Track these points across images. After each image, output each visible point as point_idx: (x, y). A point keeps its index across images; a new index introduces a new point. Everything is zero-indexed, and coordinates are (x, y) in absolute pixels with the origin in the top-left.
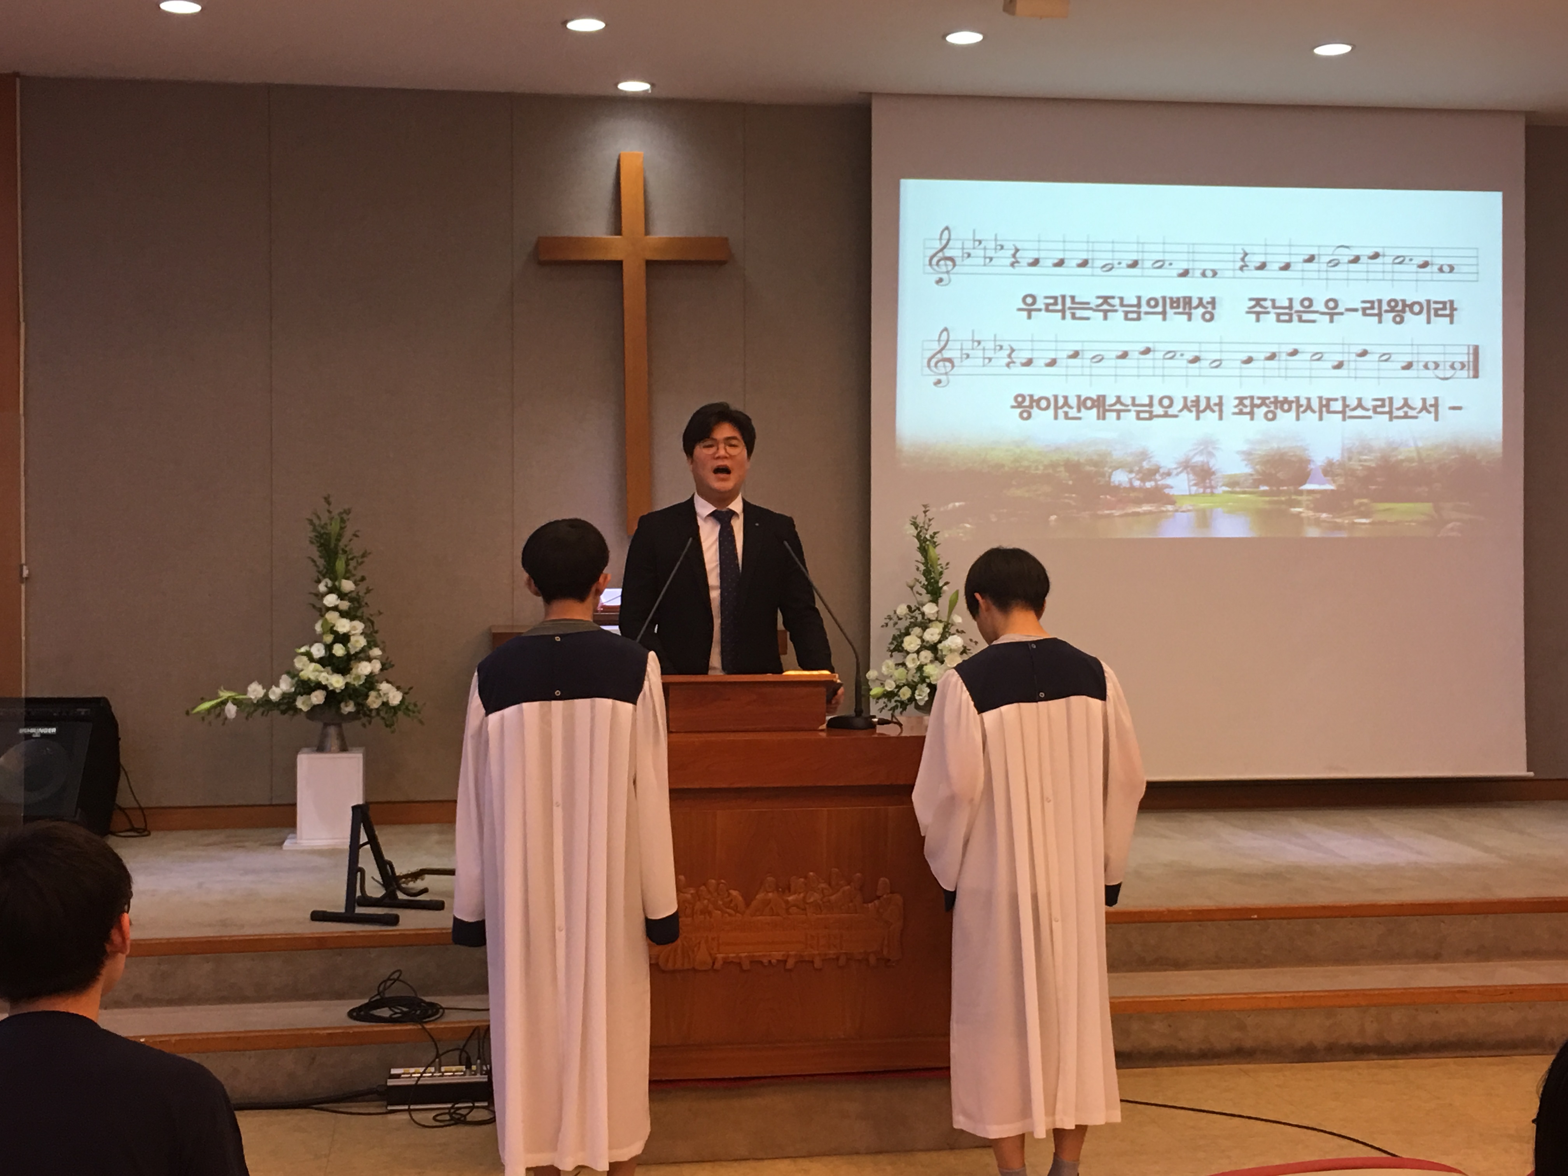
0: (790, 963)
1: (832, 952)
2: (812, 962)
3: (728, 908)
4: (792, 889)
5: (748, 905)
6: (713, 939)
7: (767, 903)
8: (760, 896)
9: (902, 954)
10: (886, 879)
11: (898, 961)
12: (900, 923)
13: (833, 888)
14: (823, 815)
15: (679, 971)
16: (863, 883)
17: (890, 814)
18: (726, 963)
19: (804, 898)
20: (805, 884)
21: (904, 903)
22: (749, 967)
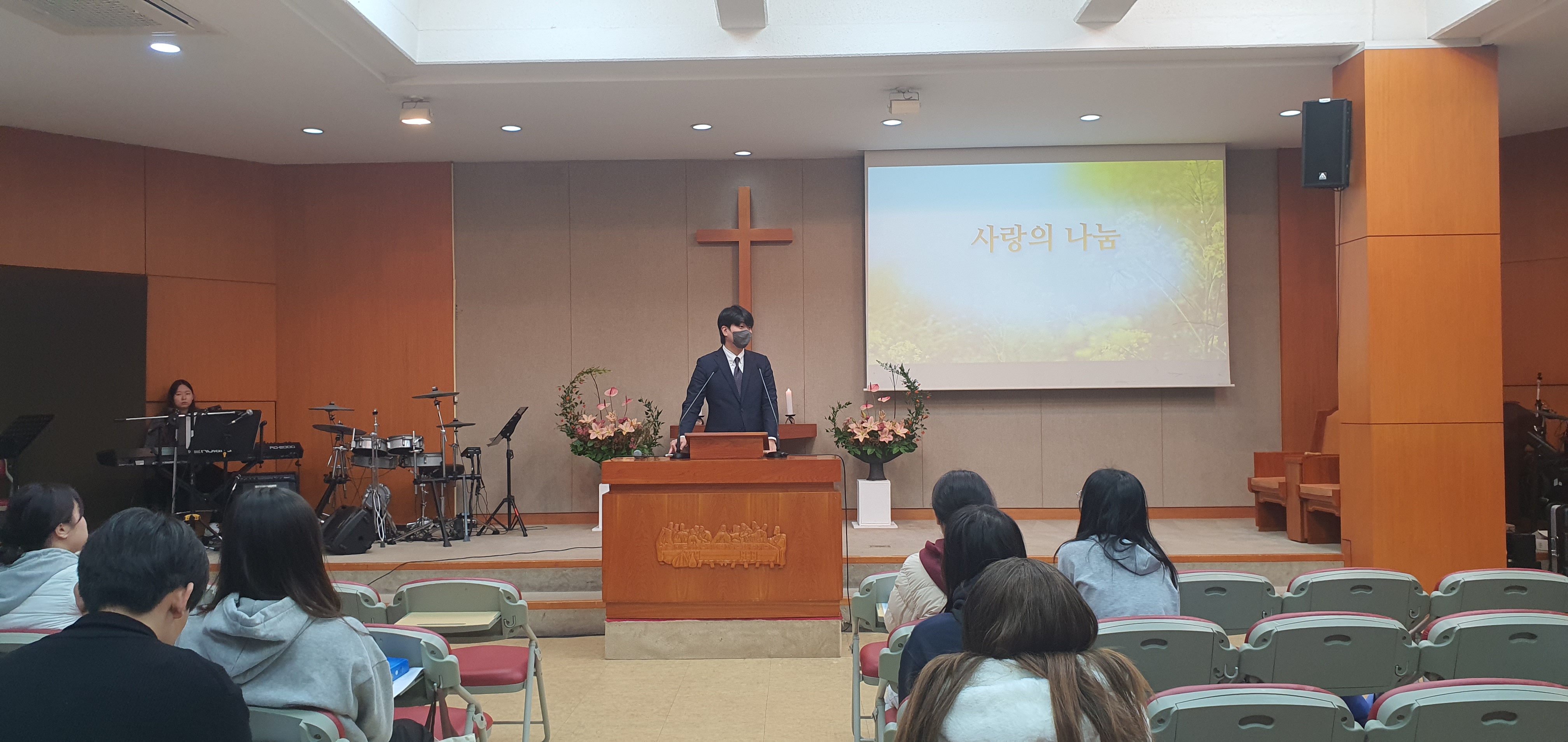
0: (733, 565)
1: (752, 561)
2: (743, 565)
3: (704, 538)
4: (734, 531)
5: (713, 537)
6: (697, 553)
7: (722, 537)
8: (718, 534)
9: (786, 562)
10: (779, 527)
11: (784, 566)
12: (785, 548)
13: (753, 530)
14: (748, 496)
15: (682, 568)
16: (767, 528)
17: (780, 496)
18: (703, 564)
19: (739, 535)
20: (740, 528)
21: (787, 538)
22: (714, 566)
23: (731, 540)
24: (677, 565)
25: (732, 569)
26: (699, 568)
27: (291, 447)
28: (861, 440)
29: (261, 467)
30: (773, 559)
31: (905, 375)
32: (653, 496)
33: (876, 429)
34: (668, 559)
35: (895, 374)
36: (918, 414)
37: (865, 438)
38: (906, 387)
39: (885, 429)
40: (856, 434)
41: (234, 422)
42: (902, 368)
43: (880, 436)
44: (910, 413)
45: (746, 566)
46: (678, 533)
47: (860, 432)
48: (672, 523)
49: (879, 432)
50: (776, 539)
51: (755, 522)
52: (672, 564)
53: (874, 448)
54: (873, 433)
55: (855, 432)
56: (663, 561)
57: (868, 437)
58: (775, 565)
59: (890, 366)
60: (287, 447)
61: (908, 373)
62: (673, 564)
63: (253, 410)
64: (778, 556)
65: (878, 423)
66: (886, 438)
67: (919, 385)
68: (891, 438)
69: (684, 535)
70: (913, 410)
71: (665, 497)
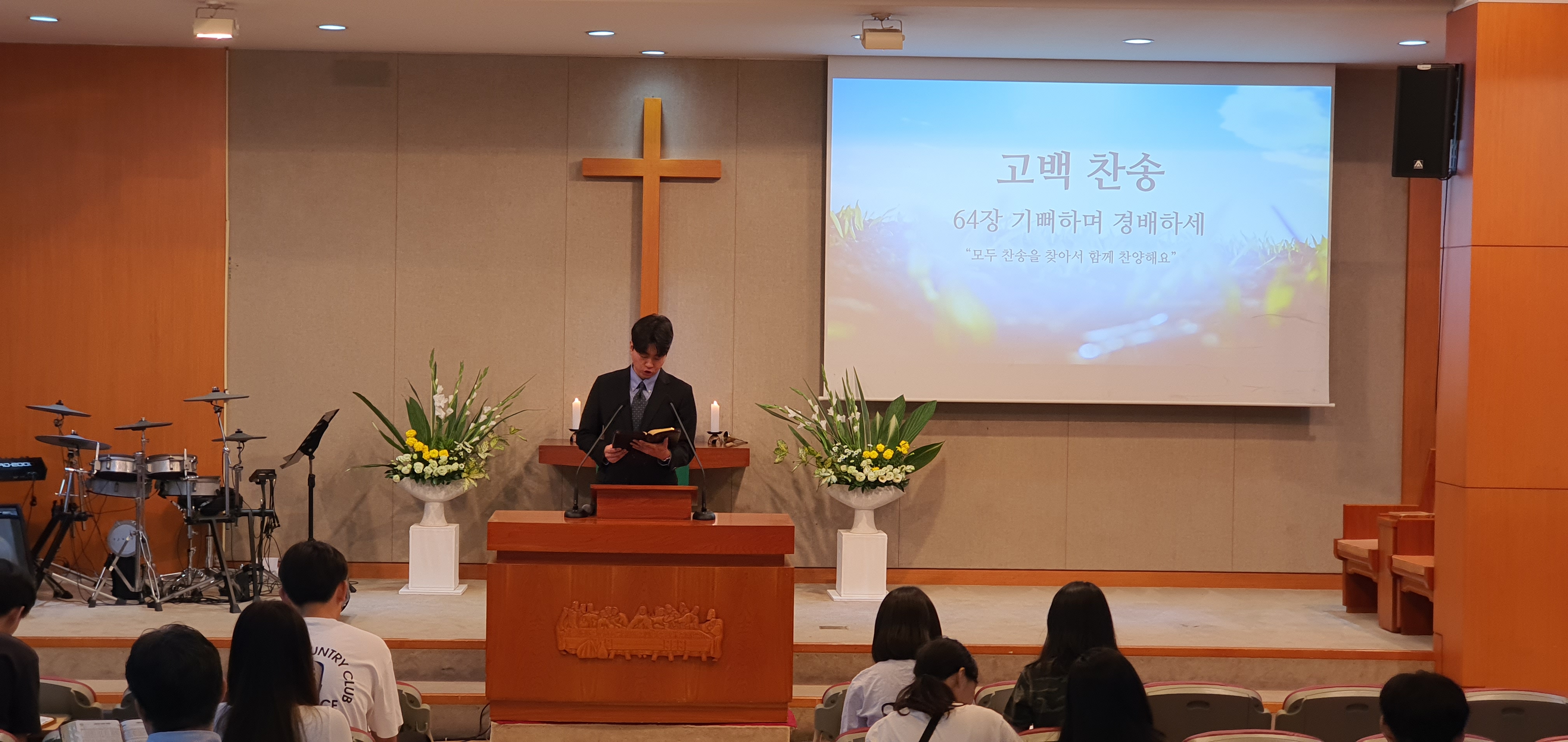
1: (679, 653)
2: (667, 657)
3: (618, 622)
4: (656, 614)
5: (629, 621)
6: (609, 641)
7: (641, 621)
8: (636, 617)
9: (723, 654)
10: (714, 610)
11: (720, 658)
12: (721, 637)
13: (681, 614)
14: (676, 572)
15: (589, 659)
16: (699, 612)
17: (716, 572)
18: (616, 656)
19: (663, 619)
20: (664, 611)
21: (724, 624)
22: (630, 658)
23: (653, 625)
24: (583, 656)
25: (654, 661)
26: (611, 660)
30: (706, 649)
32: (553, 569)
34: (571, 648)
45: (671, 658)
46: (584, 615)
48: (577, 602)
50: (710, 625)
51: (683, 603)
52: (575, 655)
56: (565, 651)
58: (708, 657)
62: (578, 652)
64: (712, 646)
69: (592, 617)
71: (569, 569)
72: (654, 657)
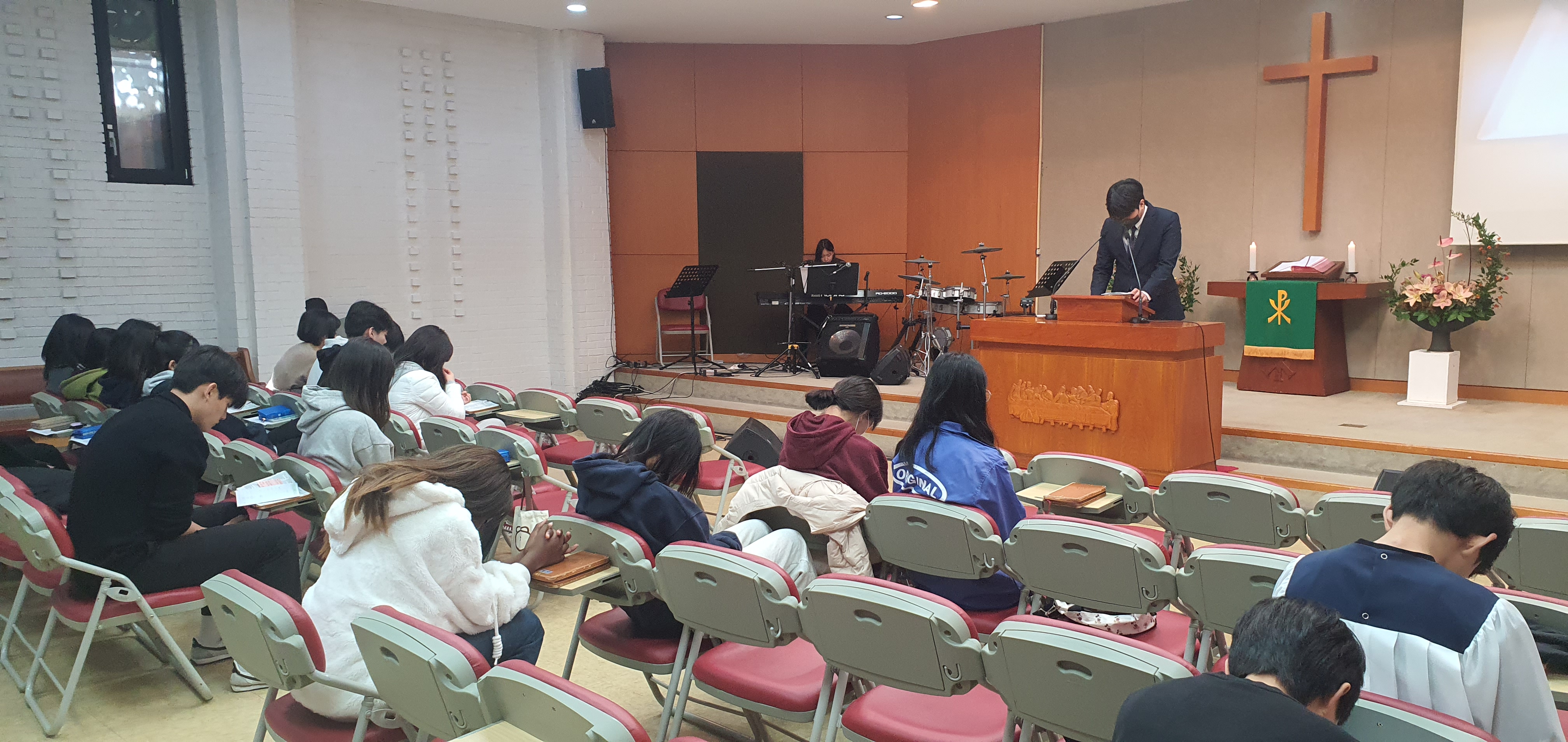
1: (1086, 423)
3: (1046, 397)
4: (1072, 392)
5: (1053, 397)
7: (1061, 397)
8: (1058, 394)
9: (1118, 427)
10: (1112, 393)
11: (1116, 431)
12: (1116, 414)
13: (1088, 394)
14: (1087, 361)
15: (1029, 423)
16: (1102, 393)
17: (1116, 362)
18: (1044, 422)
19: (1076, 397)
20: (1077, 391)
21: (1119, 404)
22: (1053, 424)
23: (1069, 401)
24: (1024, 420)
25: (1070, 429)
26: (1042, 424)
27: (893, 293)
28: (1411, 305)
29: (866, 309)
30: (1106, 423)
31: (1480, 227)
32: (1007, 355)
33: (1431, 292)
34: (1016, 413)
35: (1470, 227)
36: (1493, 274)
37: (1416, 302)
38: (1480, 241)
39: (1443, 292)
40: (1408, 297)
41: (835, 272)
42: (1476, 219)
43: (1435, 300)
44: (1483, 272)
45: (1081, 427)
46: (1026, 390)
47: (1412, 294)
48: (1021, 380)
49: (1435, 296)
50: (1109, 404)
51: (1090, 386)
52: (1020, 418)
53: (1426, 314)
54: (1428, 298)
55: (1407, 294)
56: (1013, 415)
57: (1420, 301)
58: (1107, 430)
59: (1463, 216)
60: (890, 293)
61: (1483, 224)
63: (851, 263)
64: (1110, 420)
65: (1436, 284)
66: (1442, 303)
67: (1499, 239)
68: (1449, 303)
69: (1030, 392)
70: (1486, 271)
71: (1016, 356)
72: (1070, 425)
